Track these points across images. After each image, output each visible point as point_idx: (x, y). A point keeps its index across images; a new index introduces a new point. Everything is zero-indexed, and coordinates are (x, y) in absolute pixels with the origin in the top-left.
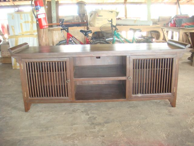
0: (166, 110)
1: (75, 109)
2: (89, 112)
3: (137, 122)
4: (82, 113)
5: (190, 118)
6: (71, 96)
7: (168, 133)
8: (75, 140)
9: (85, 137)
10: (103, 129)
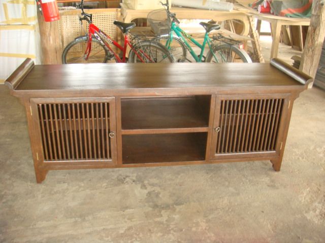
0: (267, 177)
1: (120, 175)
2: (146, 182)
3: (226, 201)
4: (134, 183)
5: (304, 194)
6: (116, 158)
7: (275, 223)
8: (134, 239)
9: (149, 234)
10: (174, 216)
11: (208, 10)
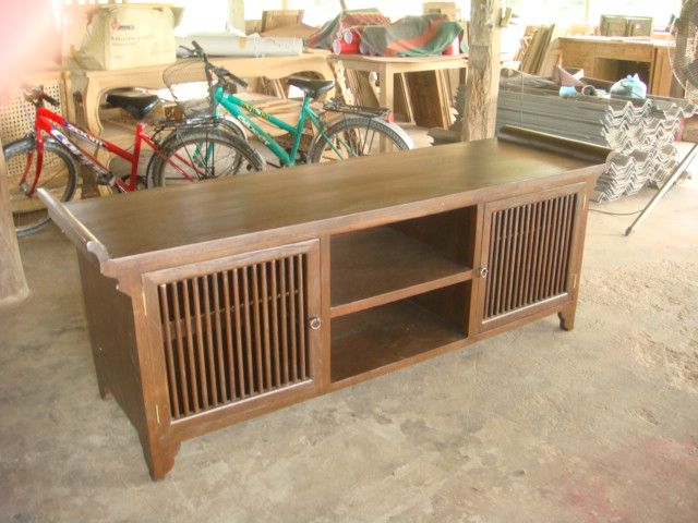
2: (378, 410)
4: (357, 419)
6: (320, 372)
10: (488, 451)
11: (254, 57)
